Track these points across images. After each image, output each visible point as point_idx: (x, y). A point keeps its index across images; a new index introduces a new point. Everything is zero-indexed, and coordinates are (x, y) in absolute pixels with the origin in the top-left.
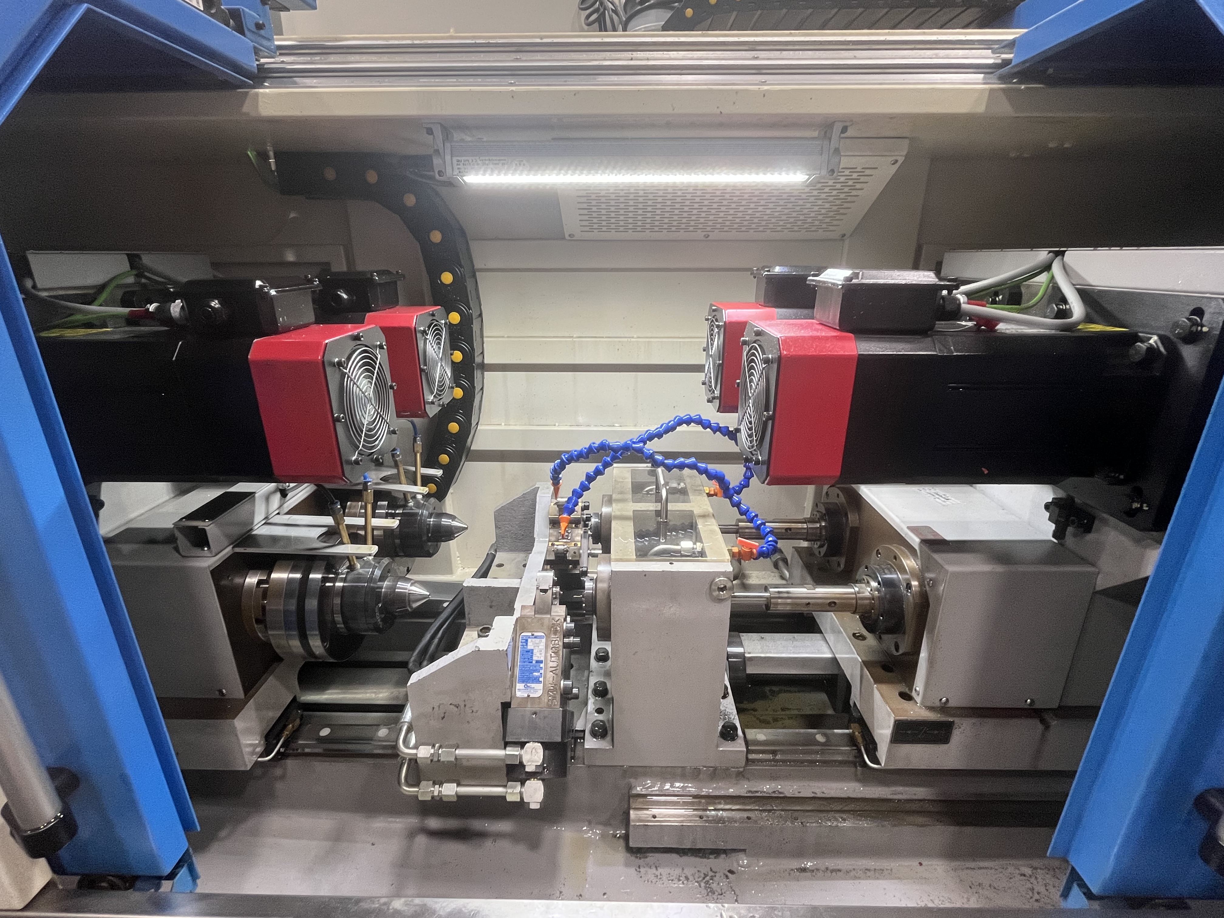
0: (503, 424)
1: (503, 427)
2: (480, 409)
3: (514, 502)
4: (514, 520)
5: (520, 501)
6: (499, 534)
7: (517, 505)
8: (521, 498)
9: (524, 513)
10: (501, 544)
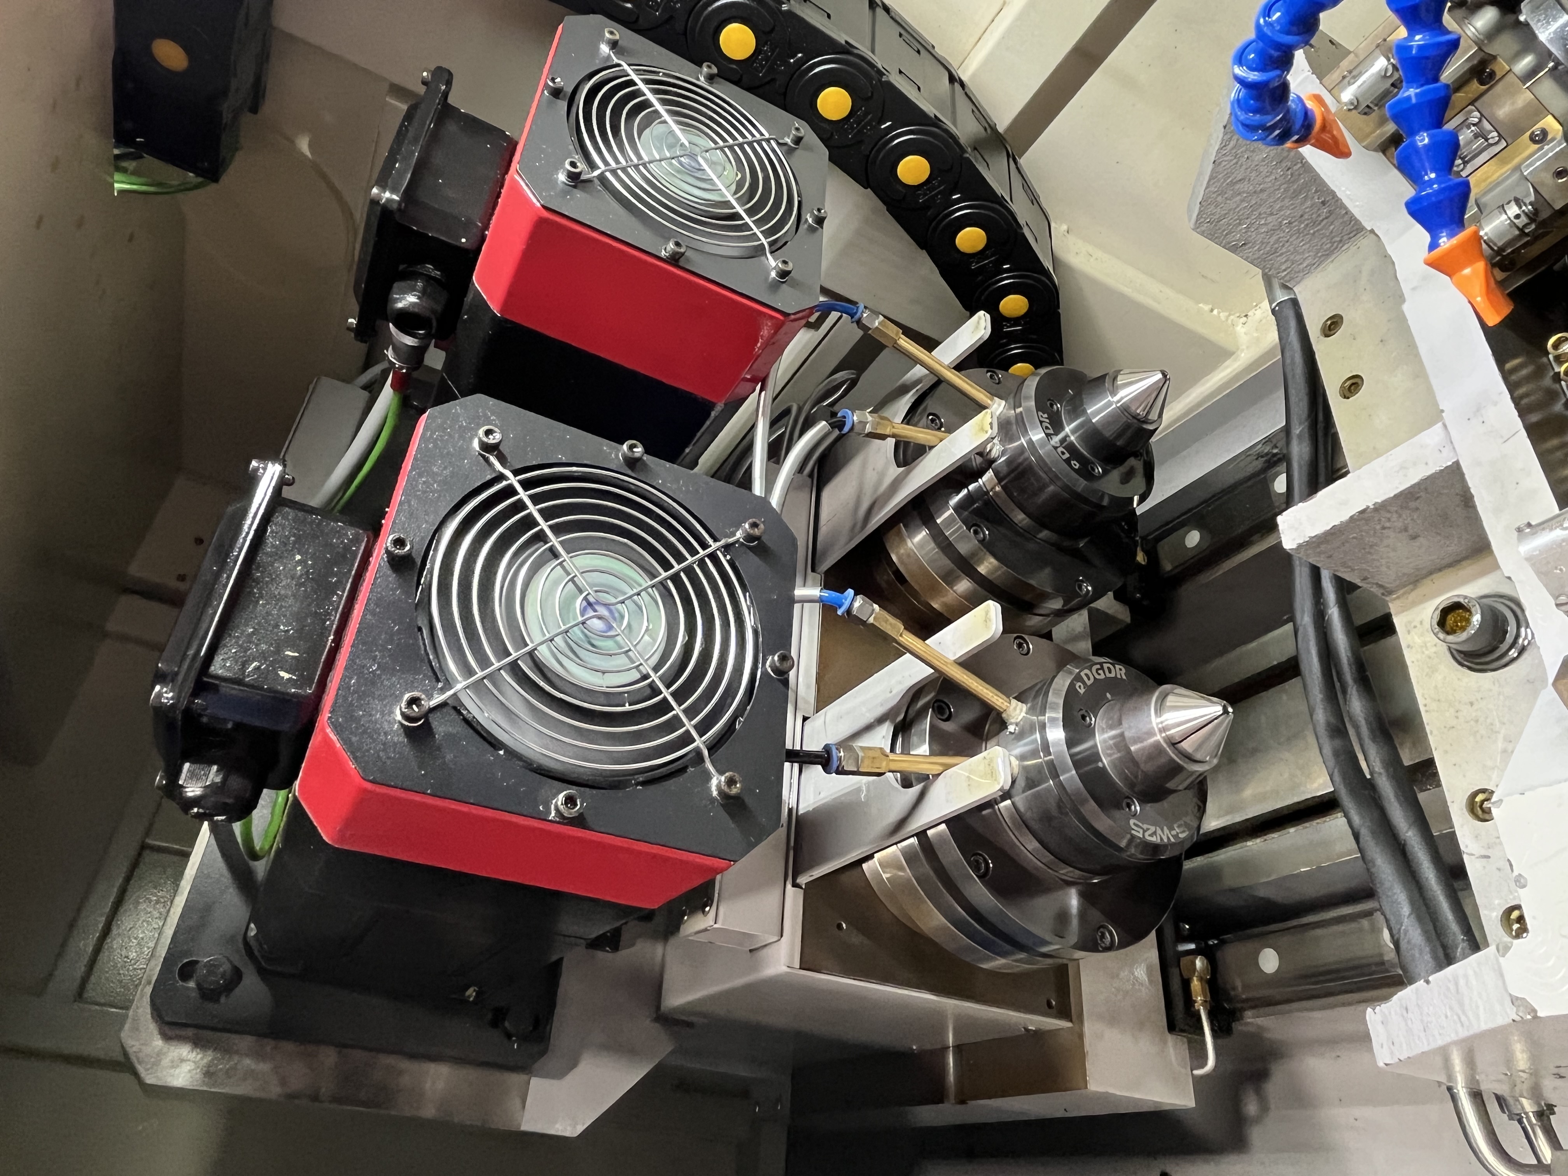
3: (1220, 163)
4: (1264, 196)
5: (1233, 149)
6: (1256, 256)
7: (1237, 163)
8: (1230, 139)
9: (1272, 162)
10: (1283, 267)
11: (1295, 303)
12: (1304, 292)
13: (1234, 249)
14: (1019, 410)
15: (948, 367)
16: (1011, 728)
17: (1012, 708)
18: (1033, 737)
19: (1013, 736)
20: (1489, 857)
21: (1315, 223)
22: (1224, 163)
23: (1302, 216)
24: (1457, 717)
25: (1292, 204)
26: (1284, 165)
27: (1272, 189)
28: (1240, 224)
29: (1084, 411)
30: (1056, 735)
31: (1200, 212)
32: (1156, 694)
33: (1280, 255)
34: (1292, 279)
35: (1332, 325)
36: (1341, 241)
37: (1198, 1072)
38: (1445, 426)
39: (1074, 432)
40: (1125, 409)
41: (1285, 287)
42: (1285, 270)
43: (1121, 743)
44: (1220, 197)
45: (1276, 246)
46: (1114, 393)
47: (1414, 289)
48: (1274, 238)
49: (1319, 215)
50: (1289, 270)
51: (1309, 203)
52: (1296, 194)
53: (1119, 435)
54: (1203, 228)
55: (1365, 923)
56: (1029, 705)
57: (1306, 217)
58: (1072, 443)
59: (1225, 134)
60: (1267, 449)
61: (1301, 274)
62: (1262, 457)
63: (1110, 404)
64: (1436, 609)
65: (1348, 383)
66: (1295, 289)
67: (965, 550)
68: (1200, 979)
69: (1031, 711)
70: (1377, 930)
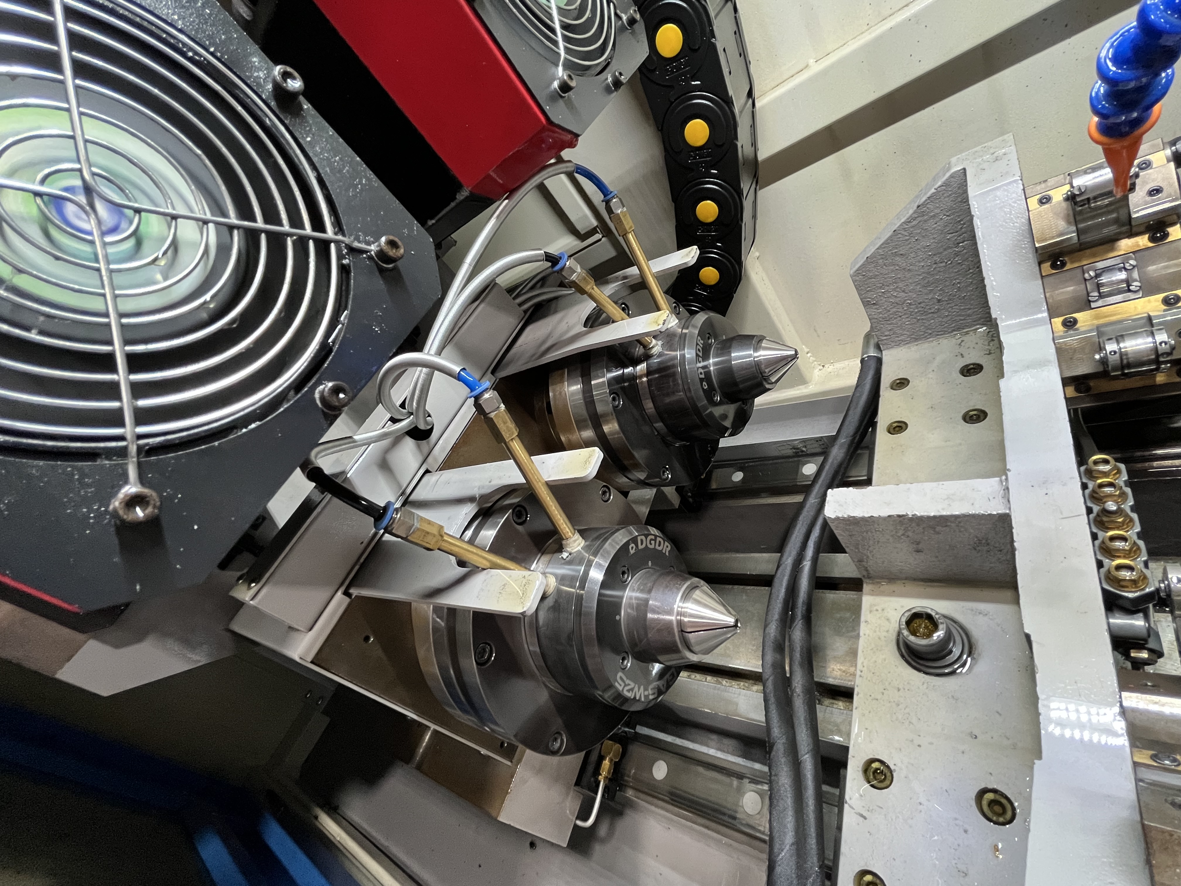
0: (811, 61)
1: (815, 68)
2: (743, 53)
3: (897, 235)
4: (908, 275)
5: (912, 227)
6: (875, 317)
7: (907, 240)
8: (915, 219)
9: (930, 251)
10: (886, 333)
11: (879, 361)
12: (888, 356)
13: (866, 304)
14: (685, 331)
15: (653, 275)
16: (565, 555)
17: (573, 539)
18: (579, 568)
19: (563, 561)
20: (865, 818)
21: (925, 313)
22: (900, 236)
23: (919, 304)
24: (883, 694)
25: (920, 291)
26: (935, 258)
27: (916, 273)
28: (881, 288)
29: (729, 353)
30: (597, 575)
31: (863, 265)
32: (688, 583)
33: (889, 324)
34: (886, 344)
35: (901, 383)
36: (931, 334)
37: (579, 823)
38: (1006, 481)
39: (715, 364)
40: (758, 364)
41: (878, 347)
42: (886, 336)
43: (643, 607)
44: (881, 261)
45: (892, 316)
47: (1015, 372)
48: (894, 310)
49: (930, 309)
50: (889, 337)
51: (930, 296)
52: (929, 284)
53: (744, 381)
54: (857, 278)
55: (735, 782)
56: (587, 543)
57: (922, 305)
58: (709, 372)
59: (915, 212)
60: (800, 445)
61: (893, 344)
62: (794, 449)
64: (909, 610)
65: (895, 425)
66: (883, 352)
67: (600, 408)
68: (611, 760)
69: (586, 548)
70: (740, 792)
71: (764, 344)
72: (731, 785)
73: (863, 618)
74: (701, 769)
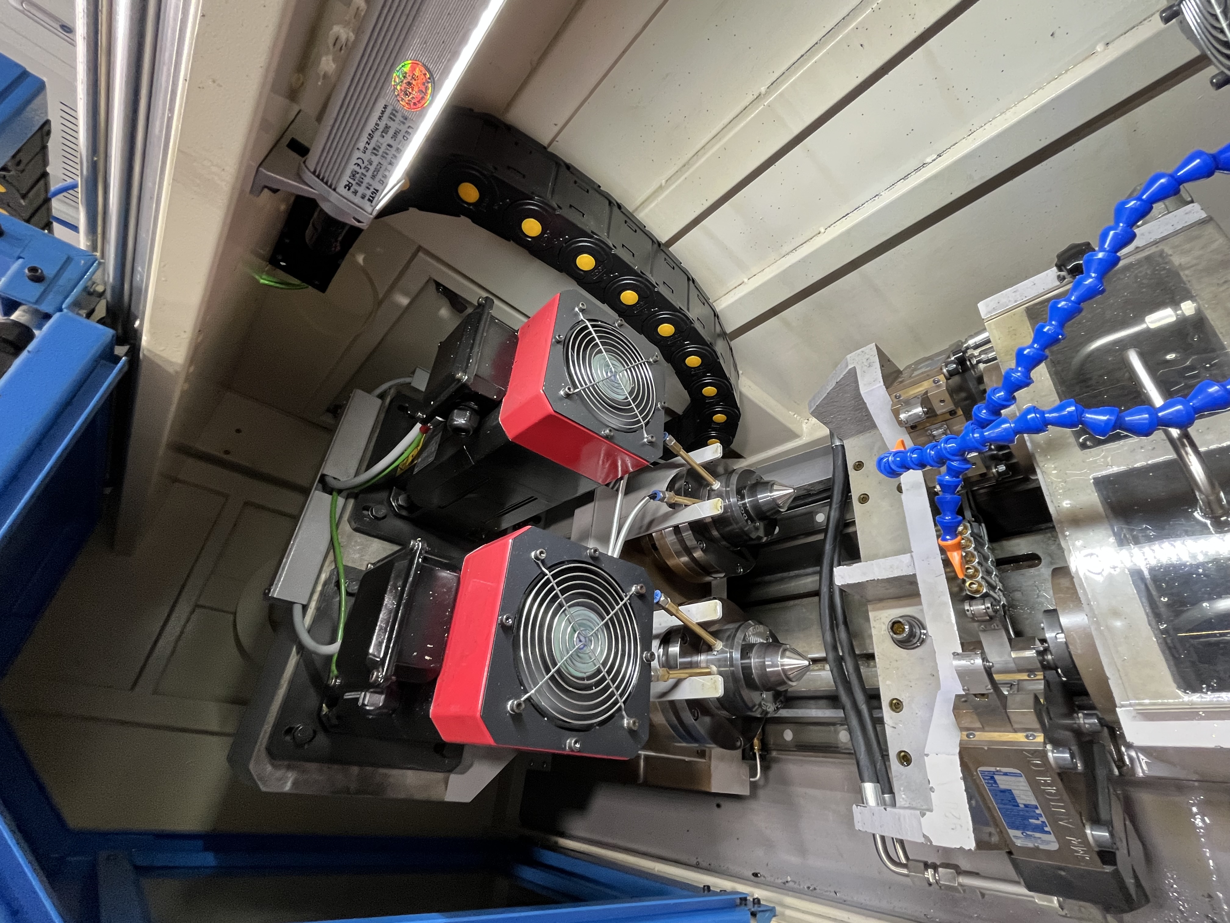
4: (844, 408)
11: (843, 446)
12: (847, 444)
13: (824, 423)
14: (728, 489)
15: (699, 465)
16: (715, 653)
17: (718, 644)
18: (724, 655)
20: (895, 728)
21: (859, 422)
22: (832, 395)
23: (855, 418)
24: (891, 665)
25: (854, 413)
27: (848, 407)
28: (830, 416)
29: (756, 496)
30: (737, 657)
31: (816, 408)
33: (843, 429)
34: (844, 437)
35: (859, 466)
37: (752, 780)
38: (912, 556)
39: (749, 502)
40: (774, 500)
41: (839, 438)
42: (845, 432)
43: (763, 666)
44: (826, 405)
45: (841, 425)
46: (771, 492)
47: (907, 490)
49: (862, 420)
53: (769, 511)
54: (815, 414)
55: (832, 728)
58: (747, 507)
61: (848, 436)
63: (768, 496)
64: (890, 619)
65: (862, 496)
66: (843, 441)
67: (689, 543)
68: (758, 739)
69: (724, 646)
70: (837, 733)
71: (775, 487)
72: (830, 731)
73: (872, 625)
74: (812, 728)
